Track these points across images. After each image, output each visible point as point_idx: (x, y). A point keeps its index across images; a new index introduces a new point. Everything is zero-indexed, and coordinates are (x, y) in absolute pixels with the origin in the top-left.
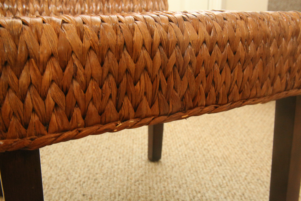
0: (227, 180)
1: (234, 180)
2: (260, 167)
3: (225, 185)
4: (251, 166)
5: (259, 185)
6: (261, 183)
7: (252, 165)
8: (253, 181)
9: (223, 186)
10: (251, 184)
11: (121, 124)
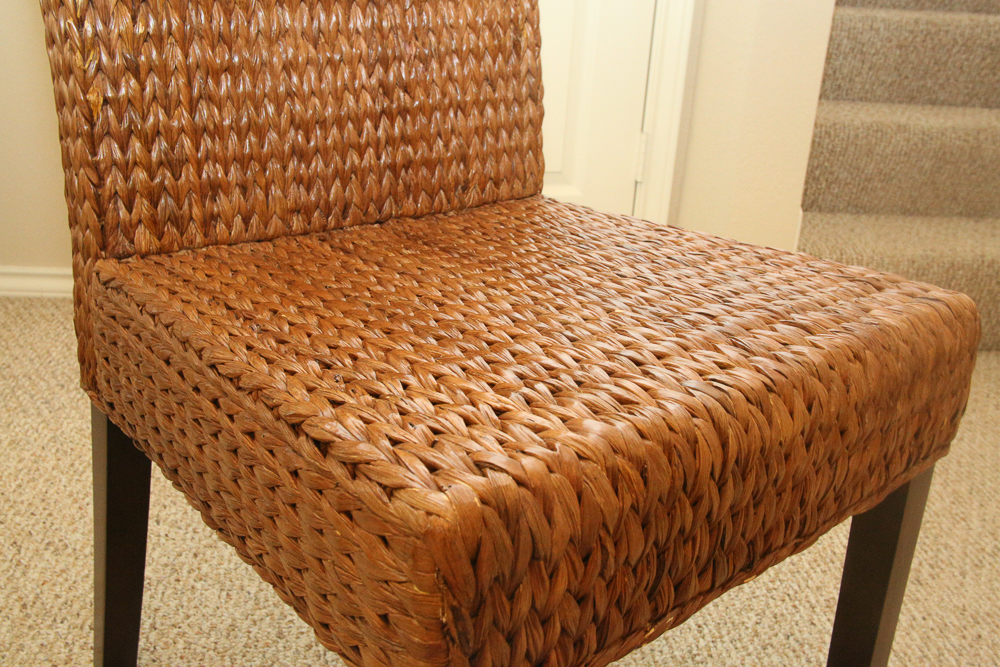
0: (708, 638)
1: (726, 638)
2: (791, 592)
3: (705, 653)
4: (769, 590)
5: (791, 654)
6: (796, 646)
7: (771, 585)
8: (774, 641)
9: (698, 658)
10: (770, 650)
11: (653, 630)
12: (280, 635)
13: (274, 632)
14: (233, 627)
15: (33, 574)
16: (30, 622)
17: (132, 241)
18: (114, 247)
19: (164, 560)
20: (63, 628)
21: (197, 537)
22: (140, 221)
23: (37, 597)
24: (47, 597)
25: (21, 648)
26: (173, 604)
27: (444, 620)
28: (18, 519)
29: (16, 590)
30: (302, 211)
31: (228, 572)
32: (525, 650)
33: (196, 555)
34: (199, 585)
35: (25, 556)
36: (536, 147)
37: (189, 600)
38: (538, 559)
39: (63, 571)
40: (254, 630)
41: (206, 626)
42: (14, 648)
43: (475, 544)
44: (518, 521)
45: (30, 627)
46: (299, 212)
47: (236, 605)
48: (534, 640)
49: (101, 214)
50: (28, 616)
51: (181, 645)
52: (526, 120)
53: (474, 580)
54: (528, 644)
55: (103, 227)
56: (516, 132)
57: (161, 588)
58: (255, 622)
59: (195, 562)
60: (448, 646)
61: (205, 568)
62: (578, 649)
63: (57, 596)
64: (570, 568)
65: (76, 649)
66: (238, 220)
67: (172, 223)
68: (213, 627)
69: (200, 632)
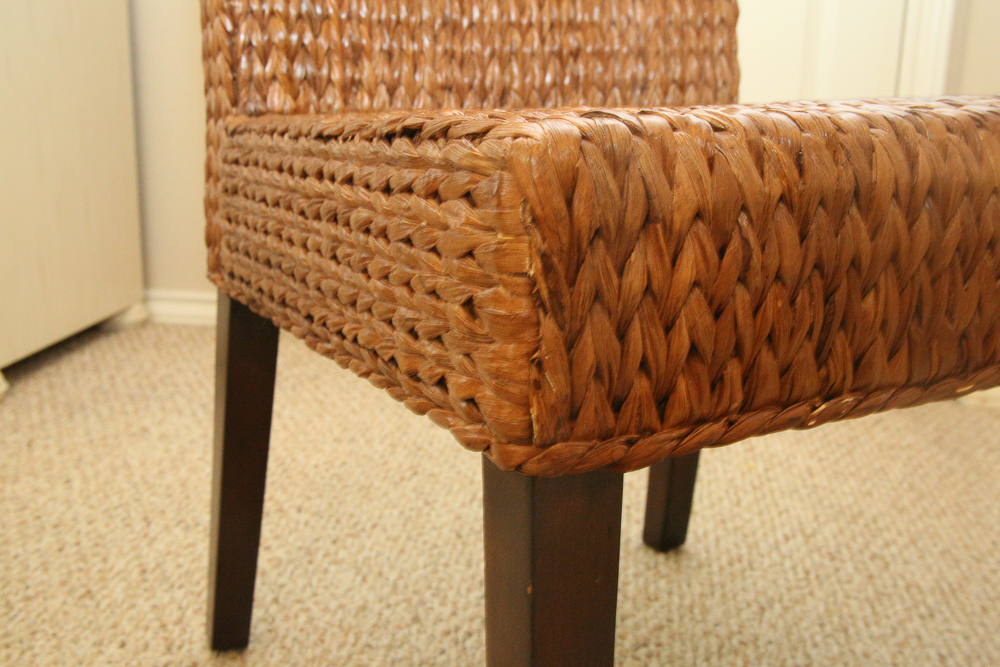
11: (823, 407)
12: (416, 619)
13: (408, 617)
14: (363, 608)
15: (160, 546)
16: (146, 585)
17: (264, 99)
18: (245, 104)
19: (299, 544)
20: (179, 594)
21: (339, 527)
22: (274, 78)
23: (158, 565)
24: (170, 566)
25: (133, 606)
26: (301, 582)
27: (532, 273)
28: (153, 499)
29: (138, 557)
30: (454, 89)
31: (367, 559)
32: (641, 355)
33: (335, 542)
34: (333, 568)
35: (154, 530)
36: (730, 52)
37: (320, 580)
38: (655, 220)
39: (190, 545)
40: (387, 613)
41: (333, 605)
42: (125, 606)
43: (570, 175)
44: (627, 167)
45: (146, 590)
46: (450, 89)
47: (372, 588)
48: (652, 343)
49: (234, 66)
50: (145, 580)
51: (303, 618)
52: (717, 20)
53: (568, 218)
54: (644, 344)
55: (235, 79)
56: (707, 34)
57: (290, 568)
58: (389, 606)
59: (333, 549)
60: (538, 317)
61: (342, 554)
62: (717, 392)
63: (179, 566)
64: (699, 252)
65: (189, 613)
66: (383, 89)
67: (309, 83)
68: (341, 607)
69: (326, 610)
